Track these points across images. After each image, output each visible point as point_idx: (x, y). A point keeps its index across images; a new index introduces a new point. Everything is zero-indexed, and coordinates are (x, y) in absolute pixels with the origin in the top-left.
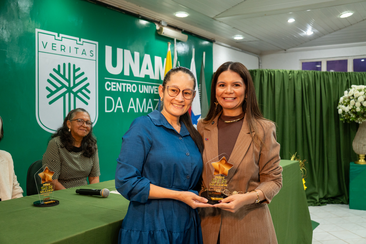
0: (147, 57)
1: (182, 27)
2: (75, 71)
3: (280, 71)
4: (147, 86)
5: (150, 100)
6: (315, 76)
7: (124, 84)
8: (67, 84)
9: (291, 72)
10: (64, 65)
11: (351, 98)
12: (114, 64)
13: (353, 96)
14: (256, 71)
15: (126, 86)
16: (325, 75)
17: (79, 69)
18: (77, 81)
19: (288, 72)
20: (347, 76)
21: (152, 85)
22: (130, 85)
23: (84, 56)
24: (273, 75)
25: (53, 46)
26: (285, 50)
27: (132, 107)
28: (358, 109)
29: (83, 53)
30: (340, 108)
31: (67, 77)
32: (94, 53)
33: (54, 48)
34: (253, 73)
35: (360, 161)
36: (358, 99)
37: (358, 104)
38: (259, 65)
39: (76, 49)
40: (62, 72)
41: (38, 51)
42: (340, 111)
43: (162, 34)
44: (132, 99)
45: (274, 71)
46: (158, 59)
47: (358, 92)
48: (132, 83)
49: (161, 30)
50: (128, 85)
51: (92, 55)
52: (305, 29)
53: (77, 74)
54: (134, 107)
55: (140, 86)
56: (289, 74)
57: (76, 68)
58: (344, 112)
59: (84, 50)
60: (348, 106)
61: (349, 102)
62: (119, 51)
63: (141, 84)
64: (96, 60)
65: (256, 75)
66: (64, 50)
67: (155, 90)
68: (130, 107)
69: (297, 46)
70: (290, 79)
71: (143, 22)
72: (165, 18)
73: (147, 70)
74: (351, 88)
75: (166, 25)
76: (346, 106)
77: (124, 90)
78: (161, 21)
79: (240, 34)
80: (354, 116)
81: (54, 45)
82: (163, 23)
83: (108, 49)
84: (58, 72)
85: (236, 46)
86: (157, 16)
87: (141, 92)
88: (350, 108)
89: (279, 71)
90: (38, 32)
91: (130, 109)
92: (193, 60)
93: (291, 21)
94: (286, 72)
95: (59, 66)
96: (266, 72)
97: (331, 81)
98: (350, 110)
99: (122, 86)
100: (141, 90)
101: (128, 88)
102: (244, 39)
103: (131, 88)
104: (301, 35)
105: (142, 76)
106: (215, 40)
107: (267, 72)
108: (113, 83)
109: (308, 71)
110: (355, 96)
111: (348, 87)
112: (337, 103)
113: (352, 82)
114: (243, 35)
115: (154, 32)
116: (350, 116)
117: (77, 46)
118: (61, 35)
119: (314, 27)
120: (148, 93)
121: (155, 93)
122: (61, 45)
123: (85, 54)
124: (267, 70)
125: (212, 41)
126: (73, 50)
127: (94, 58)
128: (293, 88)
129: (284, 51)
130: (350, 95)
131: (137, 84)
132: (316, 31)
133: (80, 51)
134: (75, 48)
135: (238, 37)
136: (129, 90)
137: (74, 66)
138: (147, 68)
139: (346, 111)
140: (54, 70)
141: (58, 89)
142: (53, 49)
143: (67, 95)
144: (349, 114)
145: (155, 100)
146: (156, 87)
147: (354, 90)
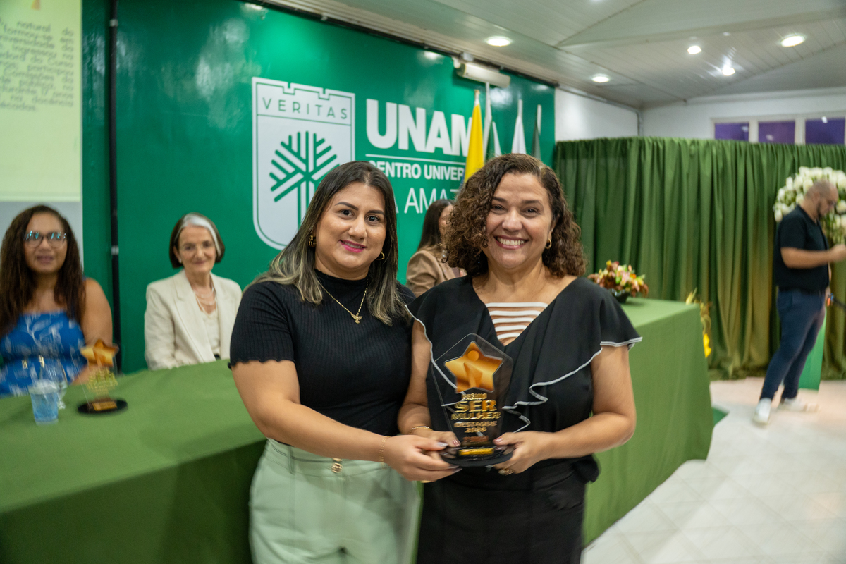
0: (439, 117)
1: (500, 62)
2: (316, 144)
3: (674, 139)
4: (439, 167)
5: (444, 192)
6: (736, 152)
7: (399, 165)
8: (302, 166)
9: (693, 142)
10: (299, 135)
11: (798, 191)
12: (382, 130)
13: (802, 189)
14: (631, 140)
15: (402, 168)
16: (754, 149)
17: (322, 141)
18: (320, 161)
19: (689, 143)
20: (792, 152)
21: (447, 166)
22: (408, 165)
23: (331, 119)
24: (661, 147)
25: (280, 105)
26: (685, 101)
27: (412, 204)
29: (329, 115)
30: (777, 209)
31: (303, 155)
32: (348, 112)
33: (282, 108)
34: (626, 144)
38: (639, 127)
39: (317, 108)
40: (295, 148)
41: (257, 115)
42: (778, 214)
43: (465, 76)
44: (412, 191)
45: (664, 141)
46: (457, 119)
48: (412, 163)
49: (462, 68)
50: (405, 165)
51: (344, 116)
52: (720, 64)
53: (320, 149)
54: (415, 204)
55: (426, 167)
56: (691, 145)
57: (318, 139)
59: (331, 109)
61: (794, 199)
62: (391, 107)
63: (429, 164)
64: (351, 125)
65: (630, 146)
66: (298, 109)
67: (453, 173)
68: (408, 204)
69: (705, 93)
70: (691, 156)
71: (432, 56)
72: (469, 48)
73: (439, 139)
74: (798, 172)
75: (471, 59)
76: (789, 204)
77: (399, 175)
78: (462, 53)
79: (603, 72)
81: (282, 103)
82: (466, 57)
83: (372, 106)
84: (288, 147)
85: (596, 94)
86: (456, 45)
87: (428, 177)
89: (672, 141)
90: (257, 83)
91: (410, 207)
92: (519, 121)
93: (694, 50)
94: (685, 142)
95: (290, 138)
96: (649, 143)
97: (764, 161)
99: (396, 168)
100: (428, 174)
101: (405, 171)
102: (611, 81)
103: (411, 171)
104: (713, 74)
105: (431, 150)
106: (559, 83)
107: (651, 141)
108: (379, 163)
109: (724, 141)
111: (794, 171)
112: (773, 199)
113: (801, 163)
114: (609, 75)
115: (450, 72)
117: (320, 102)
118: (293, 85)
119: (735, 61)
120: (441, 180)
121: (453, 179)
122: (294, 103)
123: (333, 115)
124: (651, 138)
125: (553, 85)
126: (314, 110)
127: (347, 121)
128: (697, 171)
129: (683, 103)
130: (796, 186)
131: (422, 164)
132: (740, 68)
133: (324, 111)
134: (317, 106)
135: (601, 79)
136: (407, 174)
137: (315, 136)
138: (439, 136)
140: (283, 144)
141: (289, 176)
142: (280, 110)
143: (303, 185)
145: (452, 190)
147: (806, 177)
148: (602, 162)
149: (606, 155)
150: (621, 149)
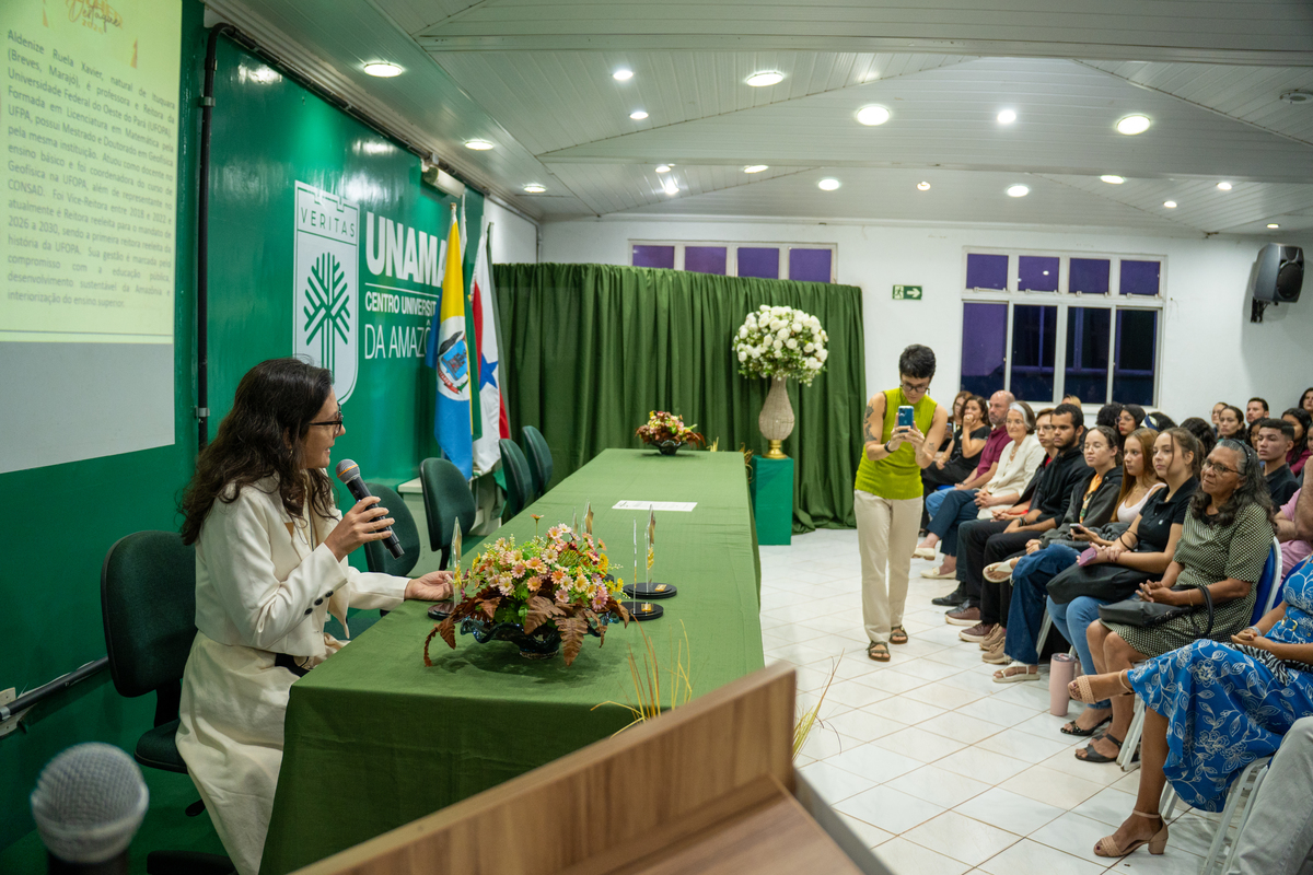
0: (411, 231)
2: (335, 268)
4: (410, 299)
5: (413, 329)
7: (386, 296)
8: (325, 298)
10: (324, 257)
11: (765, 331)
12: (376, 251)
13: (768, 327)
14: (586, 267)
15: (387, 300)
16: (709, 281)
17: (338, 265)
18: (337, 291)
20: (744, 285)
21: (417, 297)
22: (391, 296)
23: (343, 237)
24: (618, 277)
25: (312, 218)
26: (599, 217)
27: (394, 347)
28: (778, 354)
29: (343, 231)
30: (741, 350)
31: (326, 283)
32: (354, 228)
33: (313, 221)
34: (580, 272)
35: (772, 452)
36: (779, 333)
37: (778, 344)
38: (538, 245)
39: (335, 221)
40: (321, 273)
41: (298, 231)
42: (742, 357)
43: (435, 184)
44: (394, 329)
45: (619, 269)
46: (423, 237)
47: (777, 320)
48: (394, 294)
49: (432, 174)
51: (352, 233)
53: (336, 275)
54: (396, 346)
55: (402, 298)
56: (647, 275)
57: (335, 263)
58: (749, 357)
59: (344, 223)
60: (759, 346)
61: (761, 339)
63: (404, 295)
64: (357, 246)
65: (586, 275)
66: (323, 224)
68: (392, 346)
70: (649, 288)
72: (438, 148)
73: (411, 263)
76: (755, 345)
77: (386, 310)
78: (430, 154)
79: (542, 182)
80: (770, 367)
81: (314, 215)
82: (435, 160)
83: (370, 220)
84: (316, 273)
86: (425, 142)
87: (404, 312)
88: (764, 351)
89: (628, 270)
90: (297, 188)
91: (392, 350)
93: (663, 169)
94: (640, 272)
95: (318, 261)
96: (605, 271)
98: (762, 355)
99: (384, 300)
100: (404, 308)
101: (390, 304)
102: (544, 193)
103: (393, 304)
105: (406, 276)
106: (488, 193)
107: (607, 269)
108: (375, 294)
110: (773, 329)
111: (751, 306)
113: (758, 299)
114: (548, 185)
115: (418, 177)
116: (762, 365)
117: (338, 215)
118: (321, 192)
119: (683, 182)
120: (412, 315)
121: (420, 313)
122: (321, 215)
123: (345, 232)
124: (606, 264)
125: (481, 193)
126: (333, 224)
127: (354, 240)
128: (653, 311)
129: (596, 218)
130: (762, 325)
131: (400, 295)
133: (340, 226)
134: (335, 219)
135: (534, 188)
136: (391, 308)
137: (333, 258)
138: (411, 258)
139: (754, 357)
140: (313, 269)
141: (317, 311)
142: (313, 224)
143: (326, 323)
144: (759, 361)
145: (418, 328)
146: (419, 300)
147: (769, 315)
148: (548, 292)
149: (553, 284)
150: (573, 278)
